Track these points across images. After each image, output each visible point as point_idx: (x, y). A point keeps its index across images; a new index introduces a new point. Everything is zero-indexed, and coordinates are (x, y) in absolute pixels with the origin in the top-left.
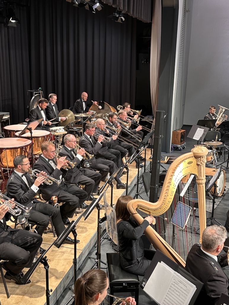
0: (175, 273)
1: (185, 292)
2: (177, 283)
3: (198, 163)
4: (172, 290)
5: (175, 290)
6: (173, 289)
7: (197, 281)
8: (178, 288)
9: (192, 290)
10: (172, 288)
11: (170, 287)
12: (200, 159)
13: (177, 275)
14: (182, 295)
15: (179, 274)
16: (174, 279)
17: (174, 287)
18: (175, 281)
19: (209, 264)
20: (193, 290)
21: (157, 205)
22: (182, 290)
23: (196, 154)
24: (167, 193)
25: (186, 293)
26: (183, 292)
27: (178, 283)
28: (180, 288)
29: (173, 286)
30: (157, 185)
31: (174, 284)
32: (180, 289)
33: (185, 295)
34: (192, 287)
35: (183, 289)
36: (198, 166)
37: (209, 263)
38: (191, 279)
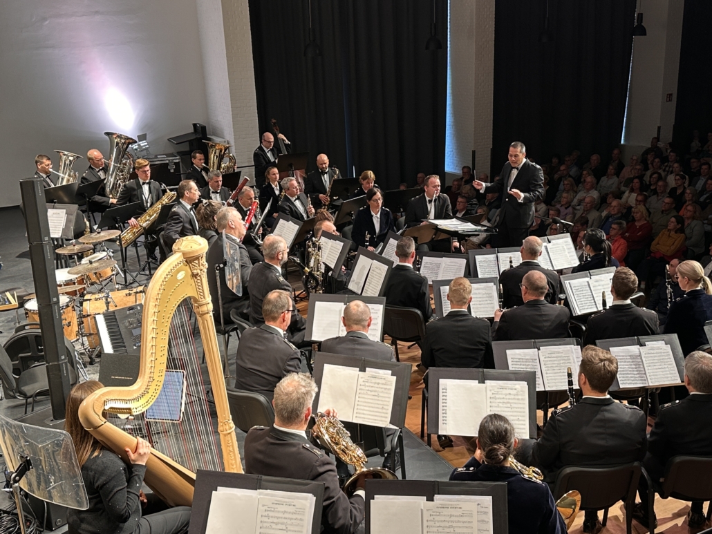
0: (260, 494)
1: (294, 516)
2: (272, 509)
3: (195, 272)
4: (266, 528)
5: (272, 524)
6: (268, 525)
7: (310, 484)
8: (278, 518)
9: (308, 505)
10: (265, 525)
11: (259, 525)
12: (197, 262)
13: (267, 495)
14: (292, 524)
15: (269, 491)
16: (263, 506)
17: (269, 520)
18: (266, 508)
19: (302, 450)
20: (311, 504)
21: (140, 388)
22: (287, 515)
23: (189, 253)
24: (154, 355)
25: (299, 517)
26: (291, 519)
27: (274, 508)
28: (281, 515)
29: (266, 519)
30: (63, 357)
31: (266, 513)
32: (284, 516)
33: (299, 522)
34: (306, 499)
35: (290, 513)
36: (196, 277)
37: (301, 447)
38: (298, 486)
